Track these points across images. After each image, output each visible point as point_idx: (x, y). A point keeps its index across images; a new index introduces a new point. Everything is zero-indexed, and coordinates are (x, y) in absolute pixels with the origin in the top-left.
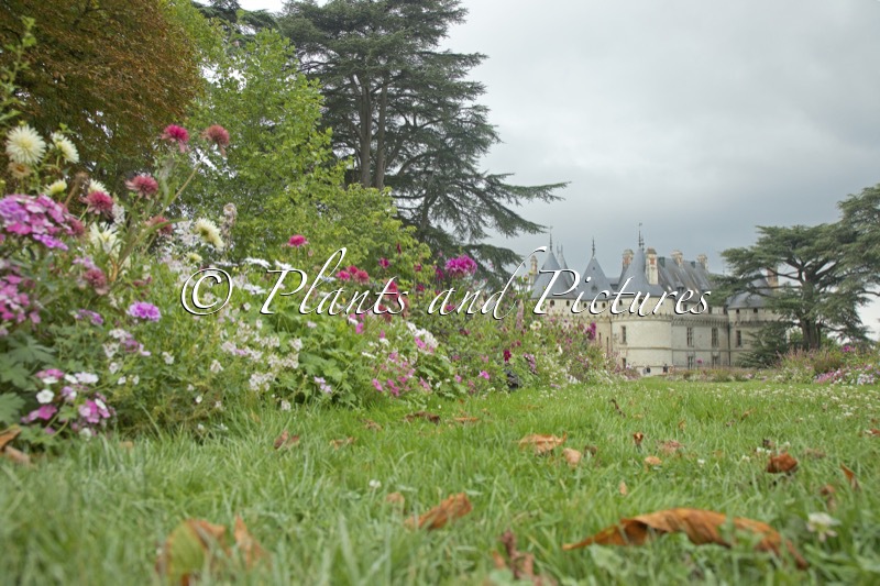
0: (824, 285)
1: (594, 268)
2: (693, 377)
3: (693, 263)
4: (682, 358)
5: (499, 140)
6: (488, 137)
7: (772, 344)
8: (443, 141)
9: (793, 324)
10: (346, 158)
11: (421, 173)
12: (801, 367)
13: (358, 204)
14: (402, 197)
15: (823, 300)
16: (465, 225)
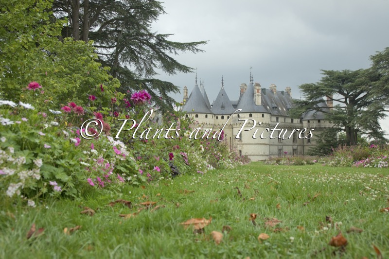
0: (360, 106)
1: (223, 94)
2: (282, 162)
3: (282, 92)
4: (275, 149)
5: (164, 12)
6: (157, 9)
7: (328, 141)
8: (128, 11)
9: (342, 130)
10: (62, 18)
11: (113, 31)
12: (345, 157)
13: (70, 51)
14: (101, 47)
15: (359, 115)
16: (142, 66)
